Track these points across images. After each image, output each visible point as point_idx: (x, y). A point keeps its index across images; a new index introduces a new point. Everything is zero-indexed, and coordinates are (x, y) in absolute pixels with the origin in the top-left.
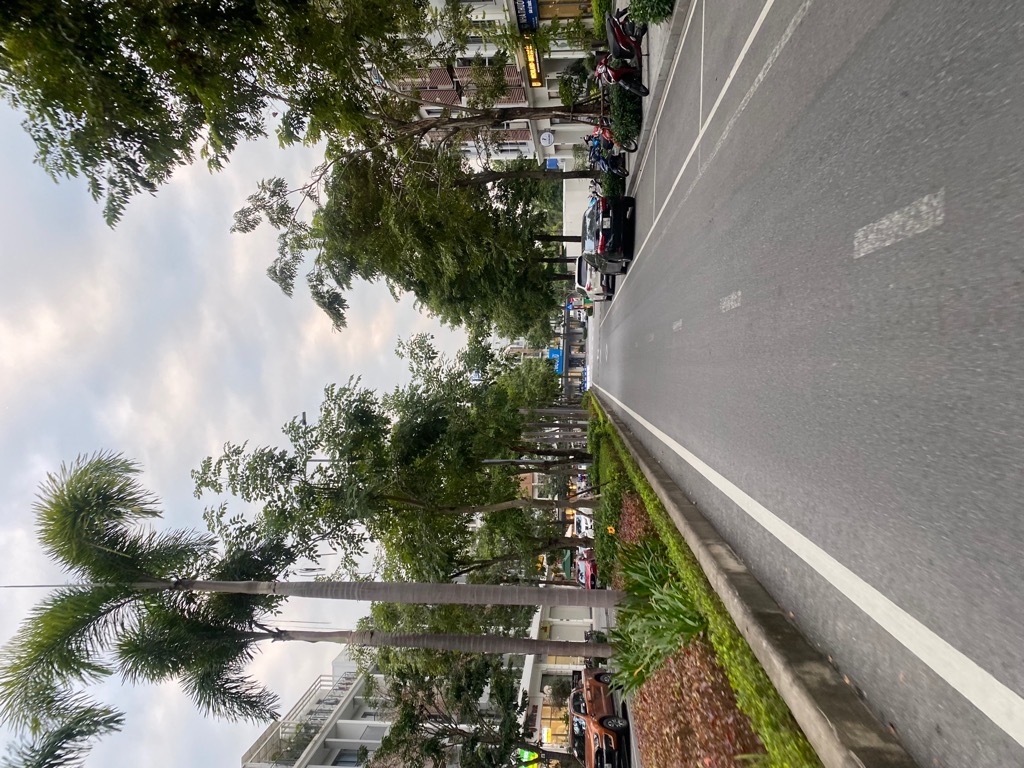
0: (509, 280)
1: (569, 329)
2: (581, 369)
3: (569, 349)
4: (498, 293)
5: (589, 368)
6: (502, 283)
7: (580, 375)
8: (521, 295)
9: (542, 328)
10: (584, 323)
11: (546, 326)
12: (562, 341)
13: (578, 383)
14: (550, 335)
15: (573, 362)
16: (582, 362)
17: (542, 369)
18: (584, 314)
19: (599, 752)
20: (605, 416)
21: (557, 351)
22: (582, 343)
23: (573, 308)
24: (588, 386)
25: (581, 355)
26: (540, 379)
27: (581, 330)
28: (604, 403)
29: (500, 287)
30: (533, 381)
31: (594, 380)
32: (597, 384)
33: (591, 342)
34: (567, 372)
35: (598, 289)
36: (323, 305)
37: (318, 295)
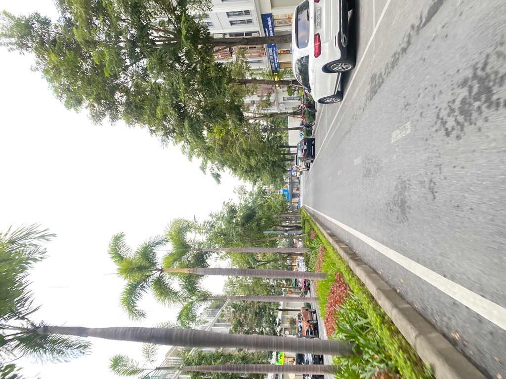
0: (269, 164)
1: (292, 180)
2: (297, 199)
3: (292, 190)
4: (265, 168)
5: (301, 198)
6: (266, 165)
7: (297, 201)
8: (274, 170)
9: (280, 180)
10: (299, 178)
11: (282, 179)
12: (288, 186)
13: (296, 205)
14: (283, 183)
15: (294, 196)
16: (298, 195)
17: (281, 198)
18: (298, 174)
19: (308, 331)
20: (307, 215)
21: (287, 191)
22: (298, 187)
23: (294, 172)
24: (301, 206)
25: (298, 192)
26: (280, 202)
27: (297, 180)
28: (307, 211)
29: (265, 166)
30: (277, 203)
31: (304, 203)
32: (305, 204)
33: (302, 186)
34: (291, 200)
35: (304, 167)
36: (215, 177)
37: (213, 174)
